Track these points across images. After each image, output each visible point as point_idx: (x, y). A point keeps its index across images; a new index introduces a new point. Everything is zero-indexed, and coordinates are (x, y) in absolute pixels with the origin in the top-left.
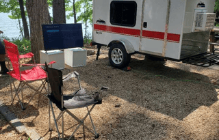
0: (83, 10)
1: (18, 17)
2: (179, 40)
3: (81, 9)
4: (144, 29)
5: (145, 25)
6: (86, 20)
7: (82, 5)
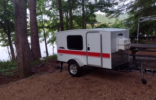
0: (50, 37)
1: (7, 45)
2: (109, 57)
3: (49, 36)
4: (88, 51)
5: (89, 49)
6: (53, 43)
7: (50, 33)
